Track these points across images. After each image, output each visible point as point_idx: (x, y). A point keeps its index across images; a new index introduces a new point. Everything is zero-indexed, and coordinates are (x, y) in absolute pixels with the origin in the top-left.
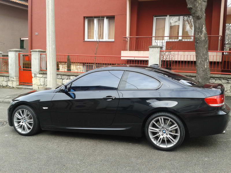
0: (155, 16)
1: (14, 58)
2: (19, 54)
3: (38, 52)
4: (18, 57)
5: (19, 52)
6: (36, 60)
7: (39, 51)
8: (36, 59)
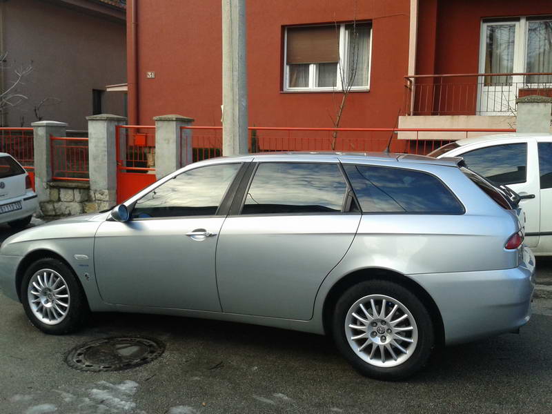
0: (485, 21)
1: (105, 140)
2: (117, 128)
3: (175, 123)
4: (114, 136)
5: (116, 123)
6: (168, 143)
7: (177, 120)
8: (168, 141)
